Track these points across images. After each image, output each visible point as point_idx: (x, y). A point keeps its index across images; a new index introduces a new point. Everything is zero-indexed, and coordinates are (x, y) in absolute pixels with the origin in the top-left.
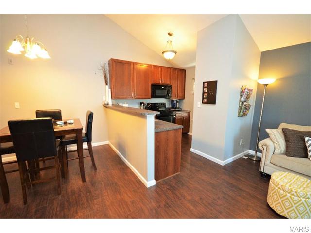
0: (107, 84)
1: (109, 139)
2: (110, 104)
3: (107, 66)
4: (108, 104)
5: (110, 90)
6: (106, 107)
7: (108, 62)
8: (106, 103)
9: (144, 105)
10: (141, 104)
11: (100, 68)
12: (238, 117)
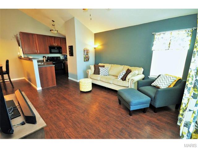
0: (19, 46)
1: (25, 77)
2: (23, 57)
3: (18, 36)
4: (21, 57)
5: (21, 49)
6: (21, 59)
7: (19, 34)
8: (20, 56)
9: (46, 57)
10: (43, 57)
11: (14, 37)
12: (84, 61)
